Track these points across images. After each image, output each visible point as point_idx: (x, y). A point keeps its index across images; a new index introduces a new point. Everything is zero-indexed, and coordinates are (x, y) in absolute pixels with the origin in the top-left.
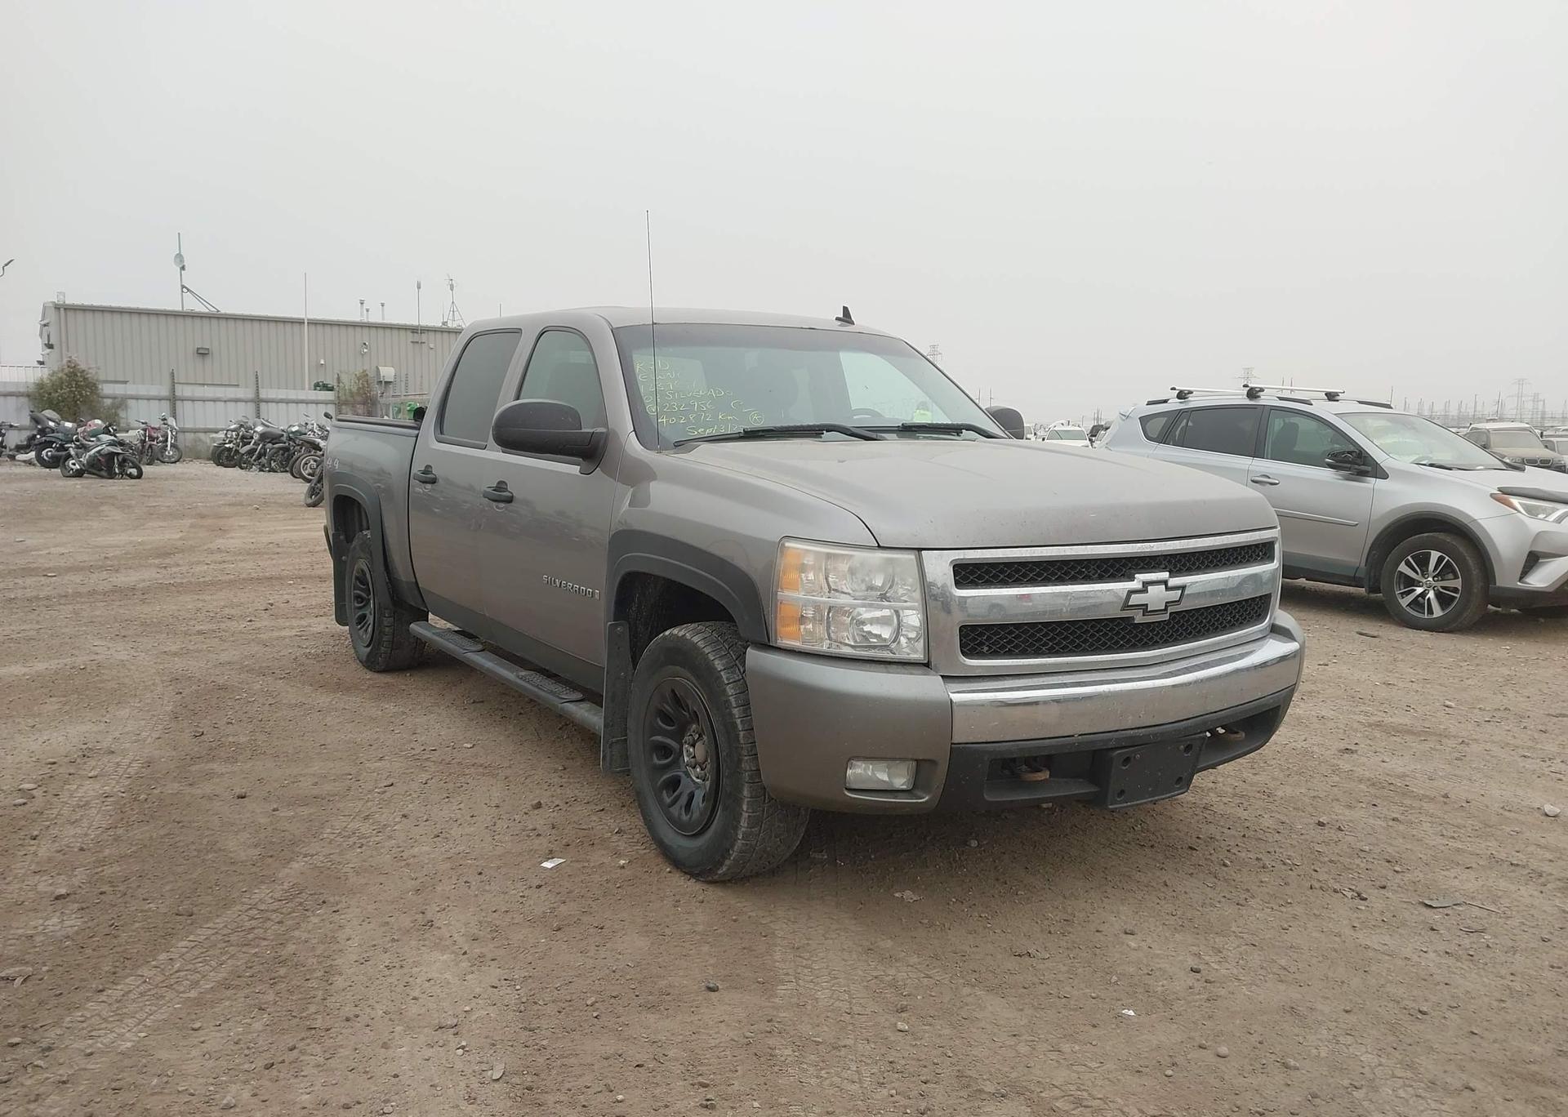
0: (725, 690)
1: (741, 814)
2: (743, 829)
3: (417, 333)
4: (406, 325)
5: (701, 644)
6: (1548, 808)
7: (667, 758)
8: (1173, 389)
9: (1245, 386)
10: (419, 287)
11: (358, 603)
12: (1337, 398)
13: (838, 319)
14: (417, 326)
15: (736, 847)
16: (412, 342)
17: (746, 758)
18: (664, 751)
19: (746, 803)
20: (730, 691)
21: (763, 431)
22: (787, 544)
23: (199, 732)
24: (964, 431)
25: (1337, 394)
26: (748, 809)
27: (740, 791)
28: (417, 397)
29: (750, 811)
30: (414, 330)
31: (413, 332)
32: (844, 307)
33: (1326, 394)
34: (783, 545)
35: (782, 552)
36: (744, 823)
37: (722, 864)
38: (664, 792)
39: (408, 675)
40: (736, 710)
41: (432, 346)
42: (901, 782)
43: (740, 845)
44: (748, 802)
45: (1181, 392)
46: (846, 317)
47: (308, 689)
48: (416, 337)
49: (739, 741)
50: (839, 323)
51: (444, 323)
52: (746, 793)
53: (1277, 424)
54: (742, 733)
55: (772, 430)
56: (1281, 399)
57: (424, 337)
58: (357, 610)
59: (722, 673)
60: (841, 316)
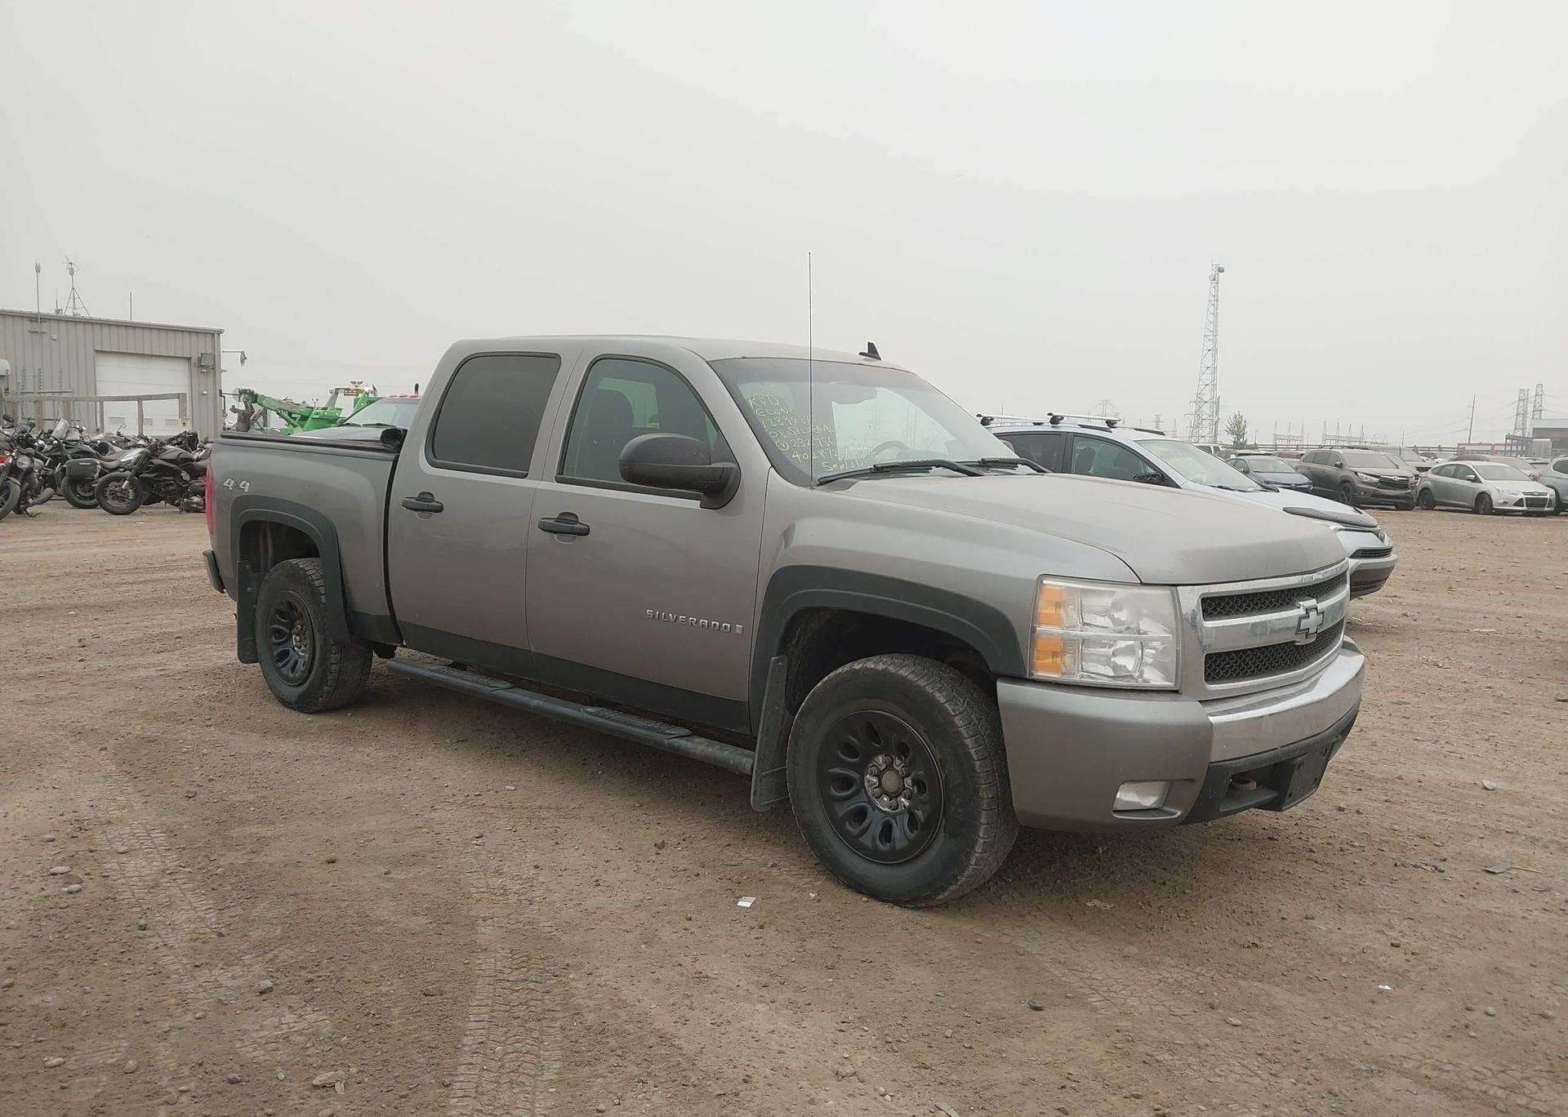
0: (953, 722)
1: (977, 840)
2: (977, 855)
3: (37, 322)
4: (21, 312)
5: (911, 677)
6: (1487, 783)
7: (849, 788)
8: (979, 416)
9: (1049, 414)
10: (38, 270)
11: (276, 639)
12: (1115, 425)
13: (861, 354)
14: (37, 314)
15: (966, 873)
16: (30, 332)
17: (983, 786)
18: (846, 783)
19: (982, 829)
20: (959, 722)
21: (887, 467)
22: (1045, 582)
23: (191, 792)
24: (1019, 465)
25: (1115, 422)
26: (984, 835)
27: (977, 819)
28: (57, 395)
29: (986, 837)
30: (33, 318)
31: (31, 321)
32: (869, 343)
33: (1107, 422)
34: (1042, 582)
35: (1041, 588)
36: (978, 849)
37: (944, 889)
38: (847, 823)
39: (349, 714)
40: (969, 740)
41: (55, 337)
42: (1149, 802)
43: (971, 870)
44: (985, 828)
45: (985, 418)
46: (872, 351)
47: (255, 737)
48: (36, 326)
49: (975, 770)
50: (863, 357)
51: (58, 311)
52: (983, 820)
53: (1079, 446)
54: (977, 763)
55: (897, 466)
56: (1082, 426)
57: (45, 327)
58: (274, 647)
59: (946, 705)
60: (866, 351)
